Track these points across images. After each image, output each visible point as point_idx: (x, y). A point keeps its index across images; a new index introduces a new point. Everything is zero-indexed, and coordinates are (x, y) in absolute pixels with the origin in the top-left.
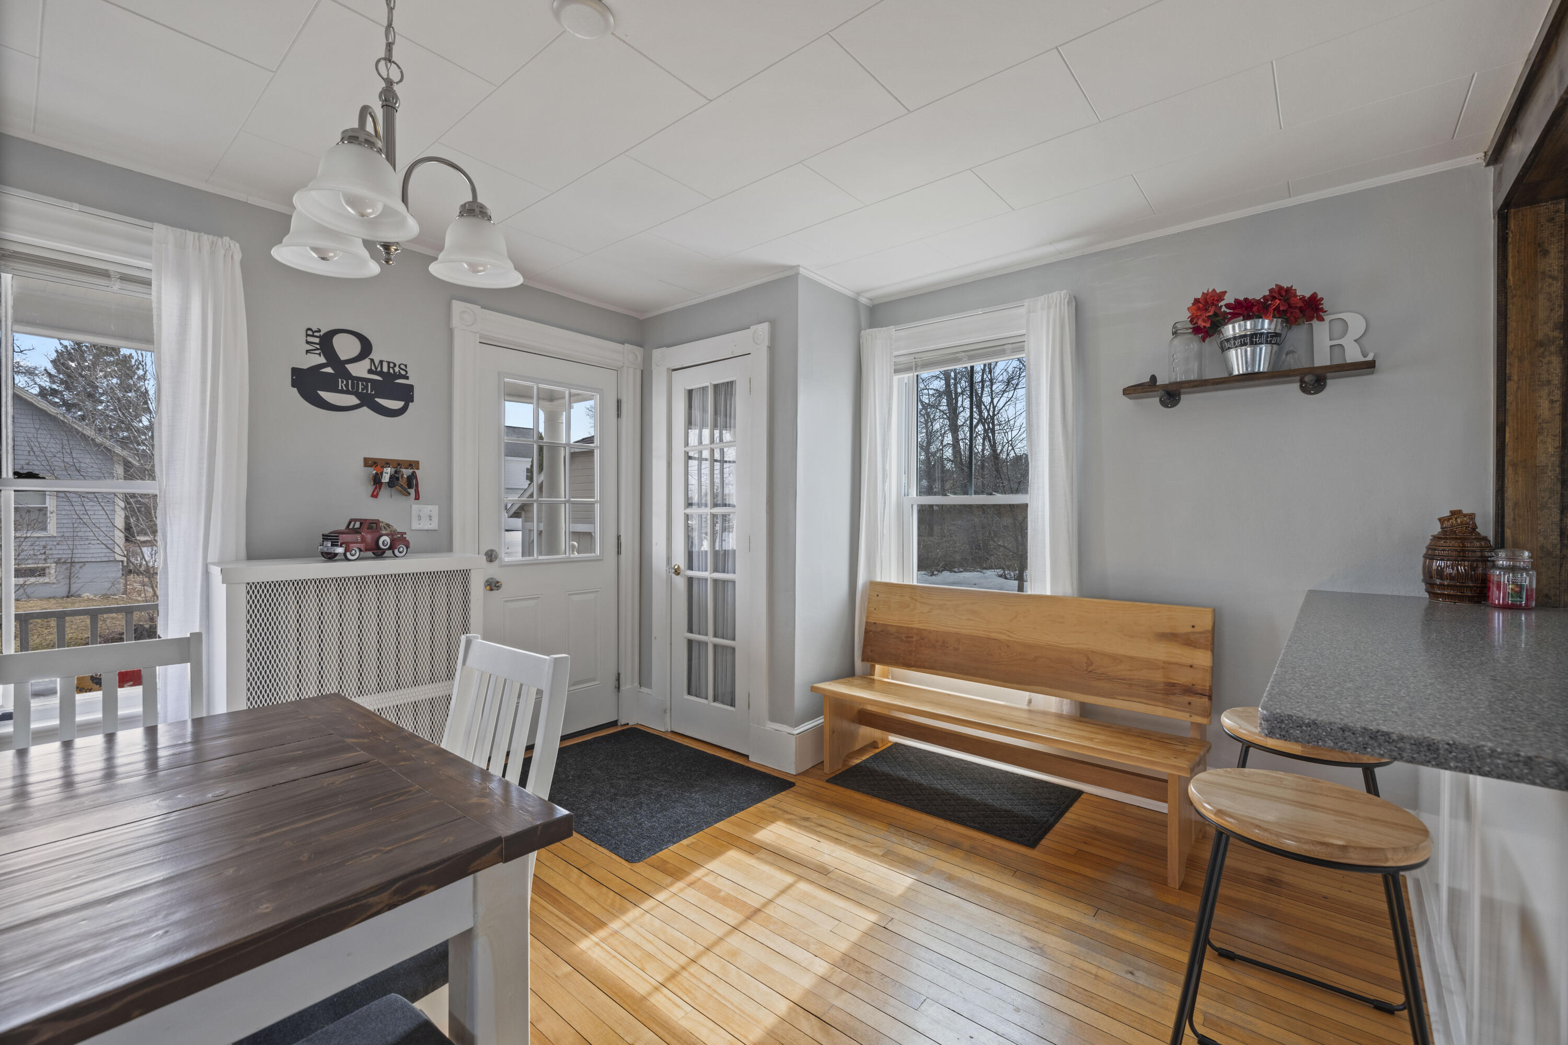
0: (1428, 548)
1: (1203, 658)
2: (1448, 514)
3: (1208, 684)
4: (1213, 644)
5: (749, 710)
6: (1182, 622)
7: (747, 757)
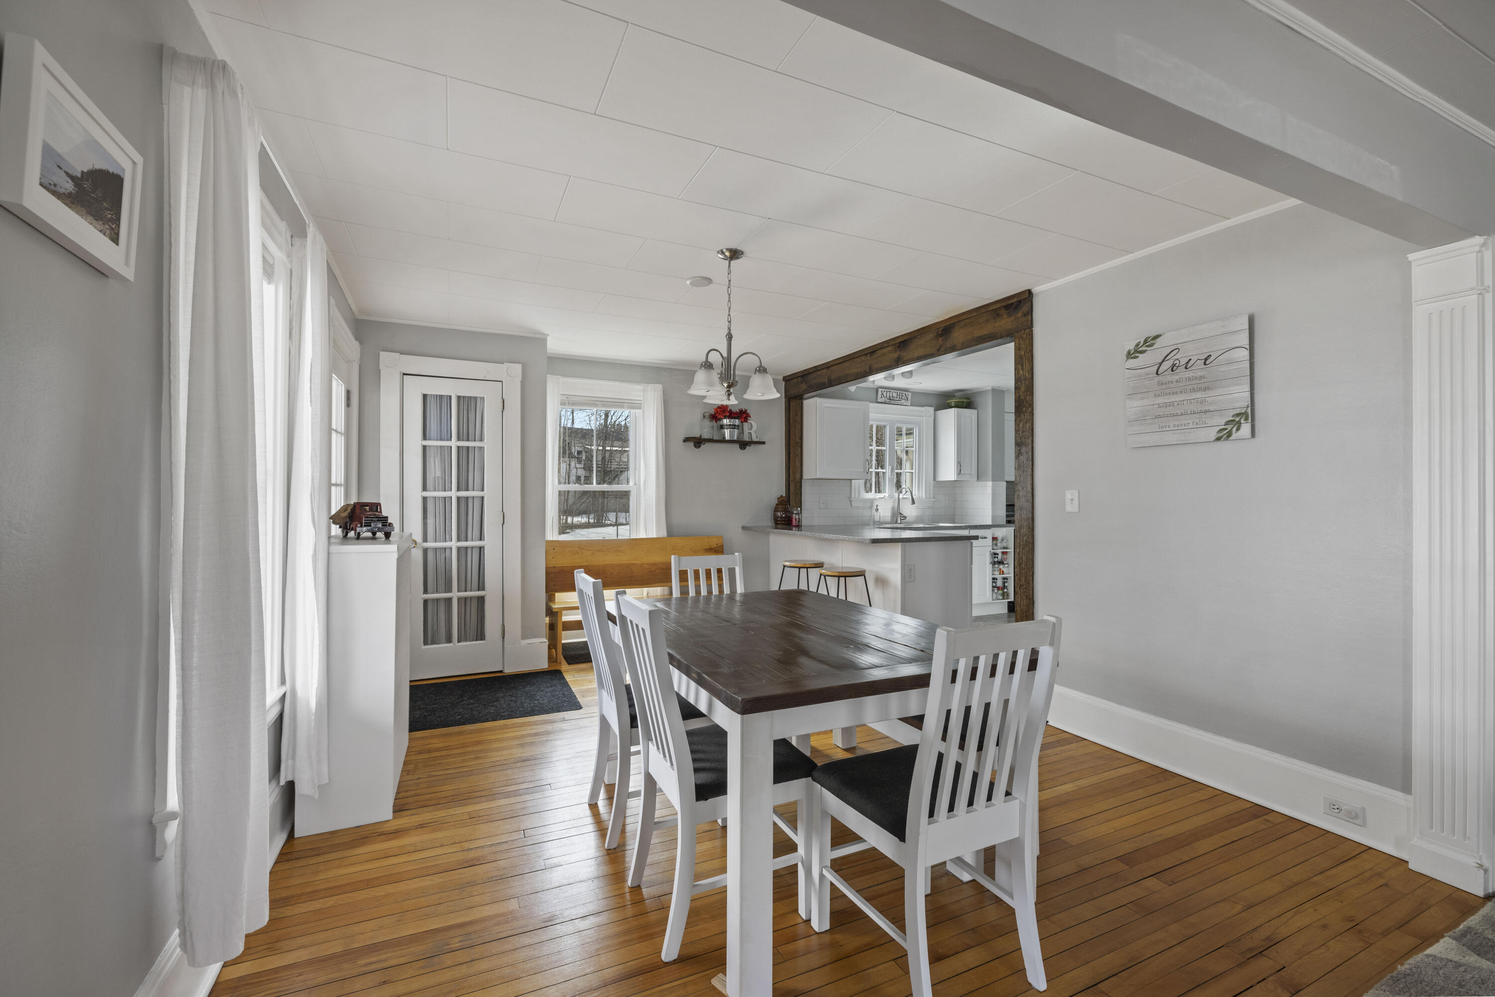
0: (775, 509)
2: (779, 497)
5: (503, 637)
6: (714, 543)
7: (501, 672)
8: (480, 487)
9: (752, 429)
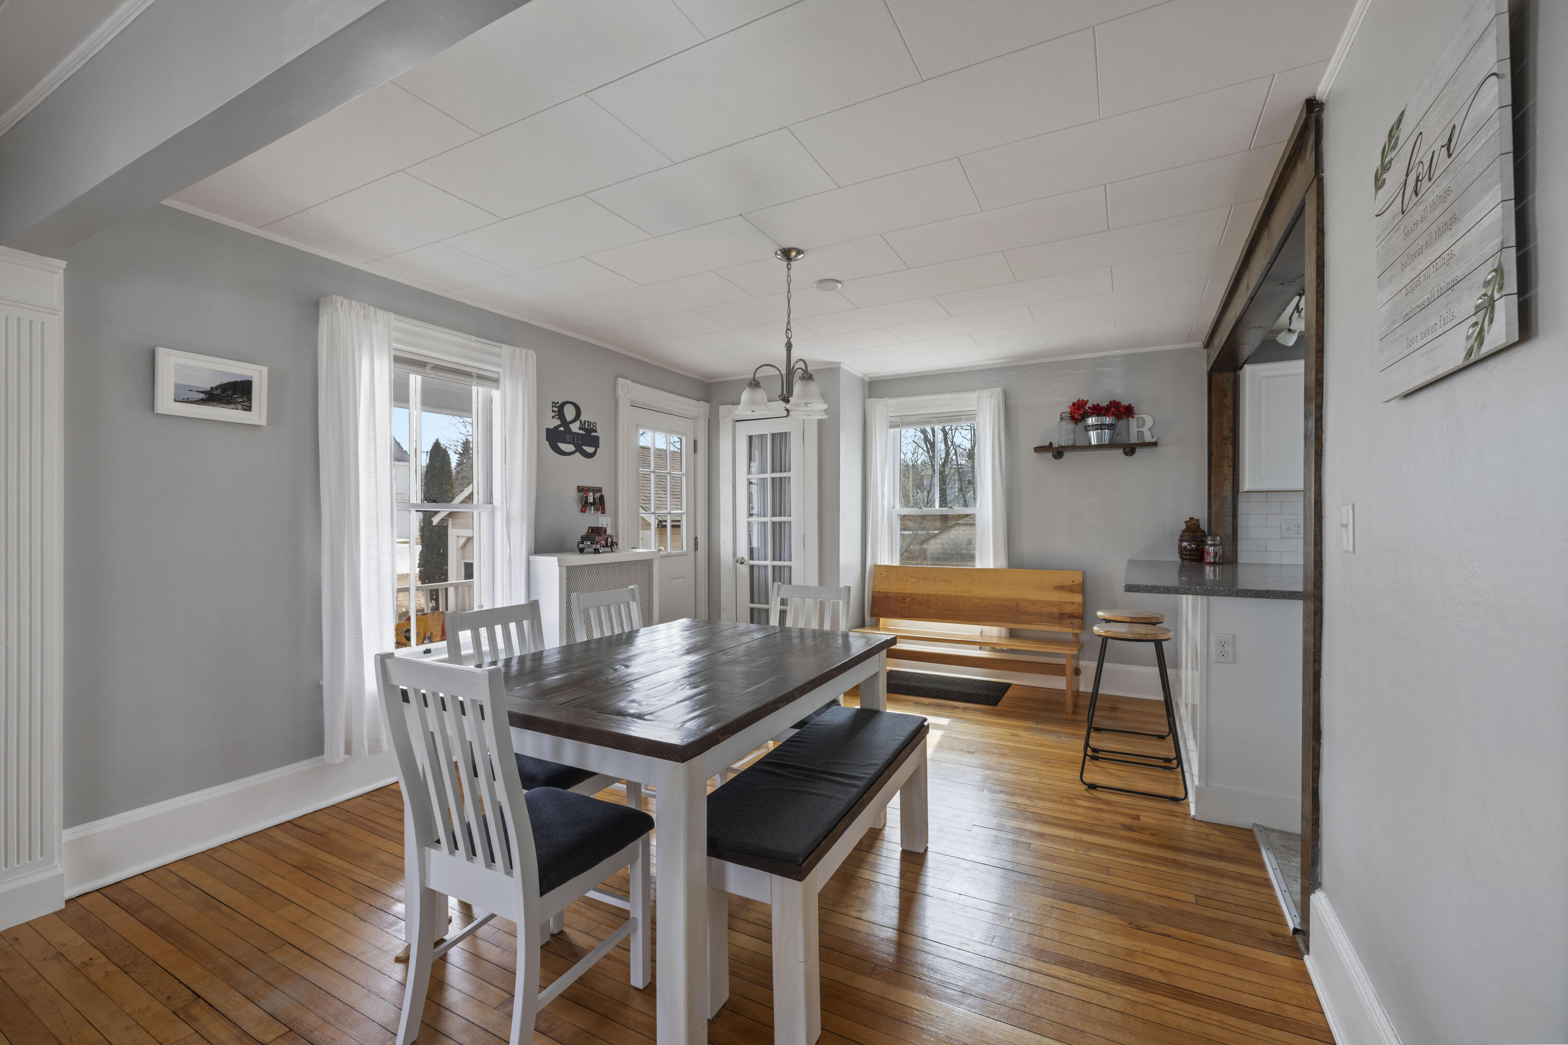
0: (1181, 536)
1: (1078, 598)
2: (1188, 519)
3: (1081, 612)
4: (1083, 590)
6: (1068, 579)
8: (788, 513)
9: (1141, 426)
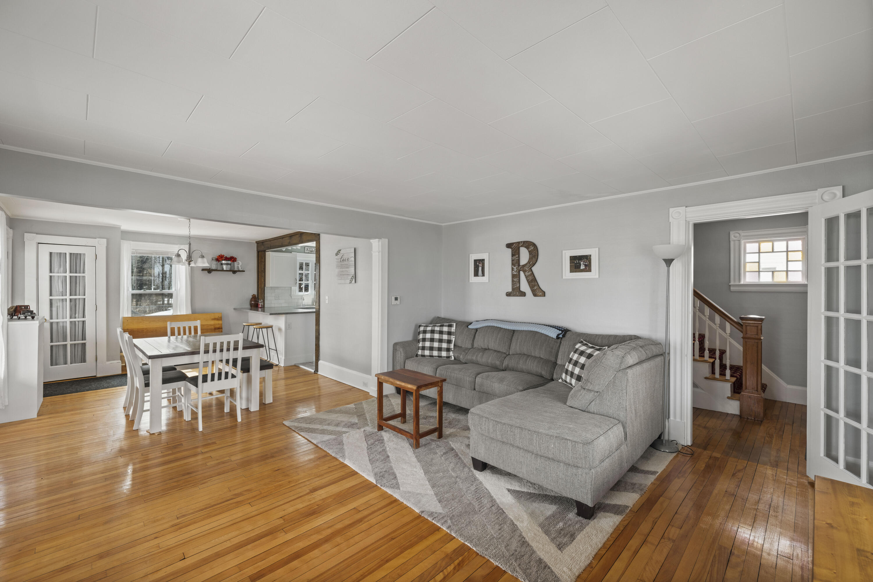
1: (220, 322)
2: (253, 295)
3: (222, 327)
4: (222, 319)
5: (96, 361)
6: (217, 316)
7: (95, 376)
8: (83, 294)
9: (239, 265)
